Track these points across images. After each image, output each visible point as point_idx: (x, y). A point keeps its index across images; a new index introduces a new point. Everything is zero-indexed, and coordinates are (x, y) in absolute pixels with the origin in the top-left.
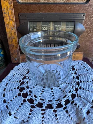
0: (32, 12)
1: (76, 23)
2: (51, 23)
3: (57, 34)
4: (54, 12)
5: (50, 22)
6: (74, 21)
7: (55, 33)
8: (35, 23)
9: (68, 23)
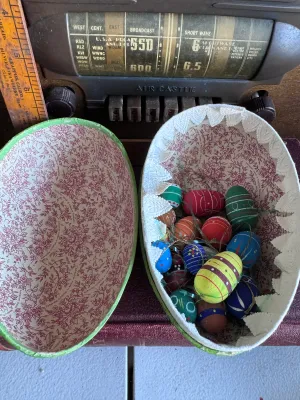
1: (279, 25)
2: (171, 20)
3: (193, 66)
7: (187, 65)
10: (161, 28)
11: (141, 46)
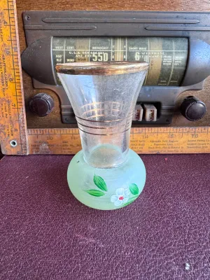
0: (64, 9)
1: (192, 40)
2: (120, 42)
4: (128, 9)
5: (115, 37)
6: (186, 34)
8: (72, 41)
9: (167, 42)
10: (112, 46)
11: (100, 58)
